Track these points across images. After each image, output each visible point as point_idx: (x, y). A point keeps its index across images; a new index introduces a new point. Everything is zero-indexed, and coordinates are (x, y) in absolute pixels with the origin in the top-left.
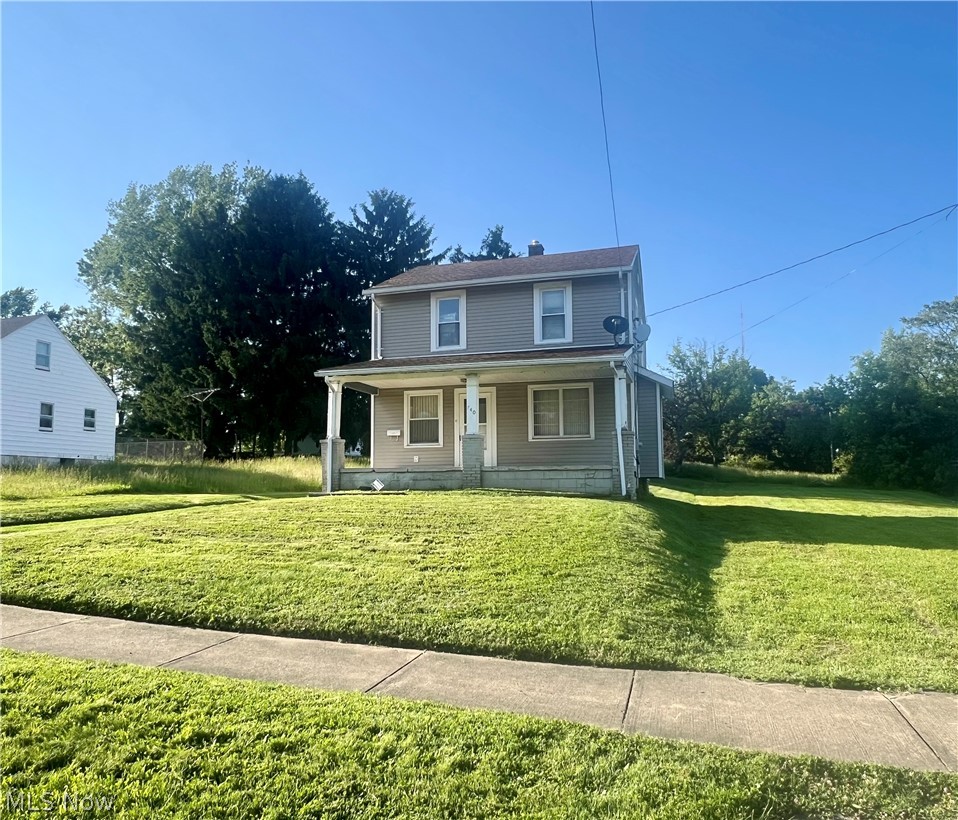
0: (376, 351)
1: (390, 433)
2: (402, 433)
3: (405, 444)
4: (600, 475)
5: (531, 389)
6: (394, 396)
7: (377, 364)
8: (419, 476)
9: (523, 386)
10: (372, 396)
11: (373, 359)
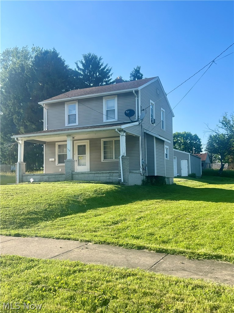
0: (45, 127)
1: (50, 160)
2: (55, 159)
3: (56, 164)
4: (115, 174)
5: (102, 140)
6: (52, 144)
7: (45, 132)
8: (50, 176)
9: (99, 139)
10: (44, 145)
11: (44, 130)
